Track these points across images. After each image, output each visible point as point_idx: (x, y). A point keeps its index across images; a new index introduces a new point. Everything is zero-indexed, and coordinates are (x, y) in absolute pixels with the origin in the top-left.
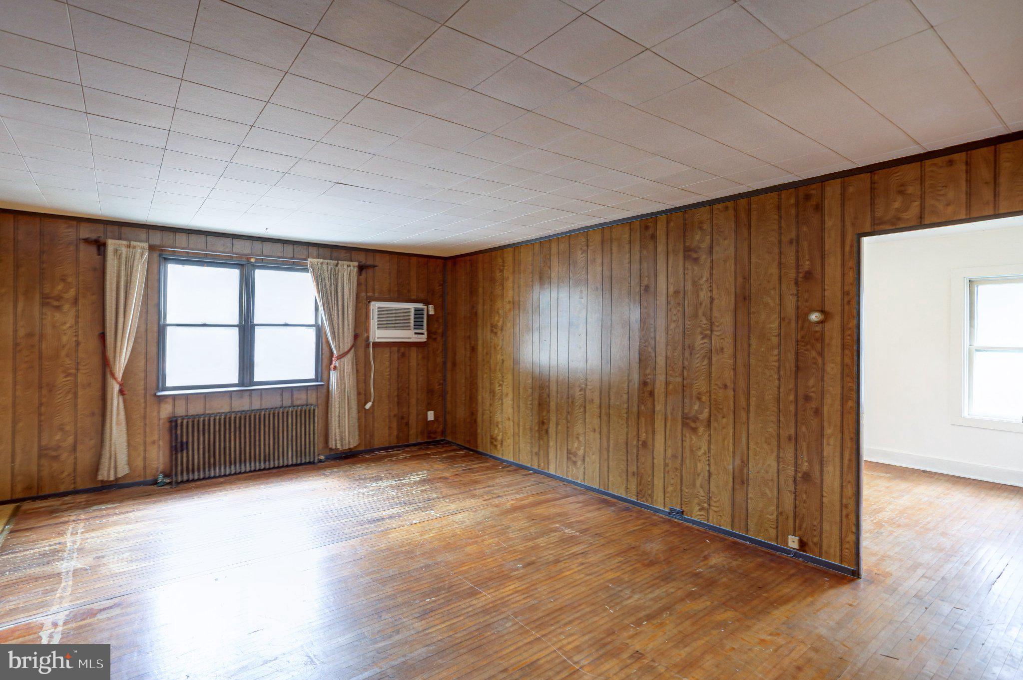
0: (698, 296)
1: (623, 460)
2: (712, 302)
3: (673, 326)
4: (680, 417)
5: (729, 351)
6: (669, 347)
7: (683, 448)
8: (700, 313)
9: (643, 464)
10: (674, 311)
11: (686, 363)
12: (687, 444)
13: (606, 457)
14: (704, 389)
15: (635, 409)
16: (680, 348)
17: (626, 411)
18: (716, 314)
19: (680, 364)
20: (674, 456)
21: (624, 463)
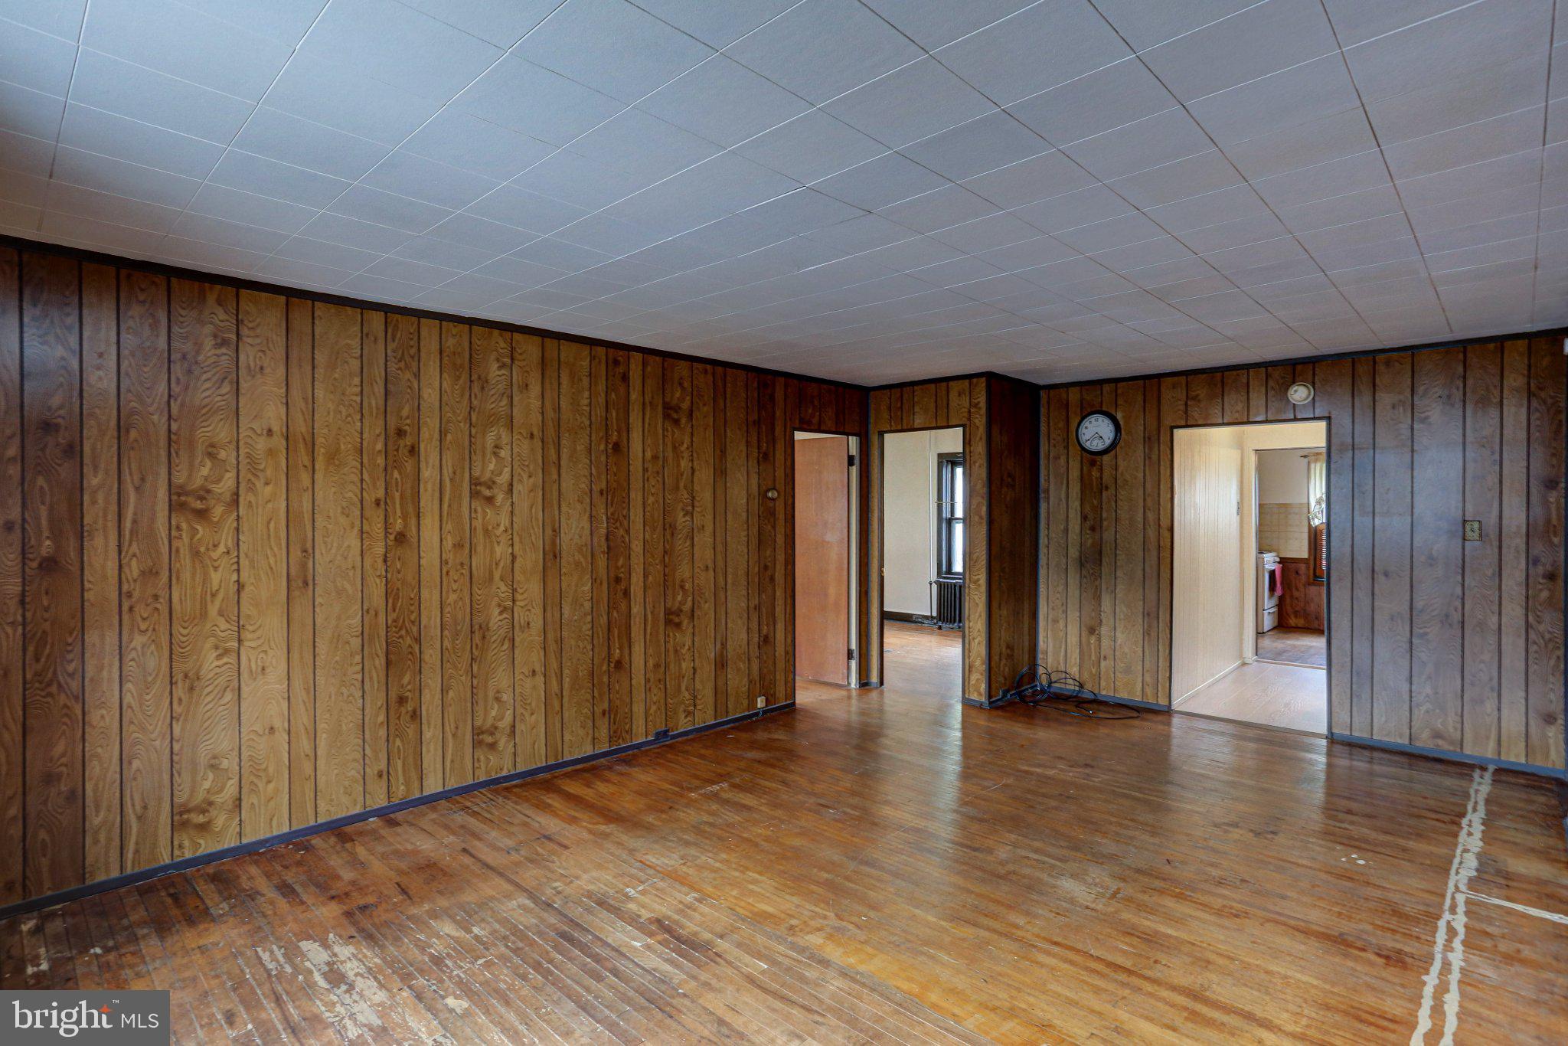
0: (679, 465)
1: (587, 700)
2: (693, 474)
3: (651, 500)
4: (662, 615)
5: (709, 528)
6: (647, 528)
7: (667, 651)
8: (682, 485)
9: (618, 692)
10: (653, 482)
11: (667, 547)
12: (670, 646)
13: (557, 708)
14: (687, 574)
15: (604, 620)
16: (660, 529)
17: (589, 626)
18: (697, 487)
19: (661, 548)
20: (657, 666)
21: (589, 705)
